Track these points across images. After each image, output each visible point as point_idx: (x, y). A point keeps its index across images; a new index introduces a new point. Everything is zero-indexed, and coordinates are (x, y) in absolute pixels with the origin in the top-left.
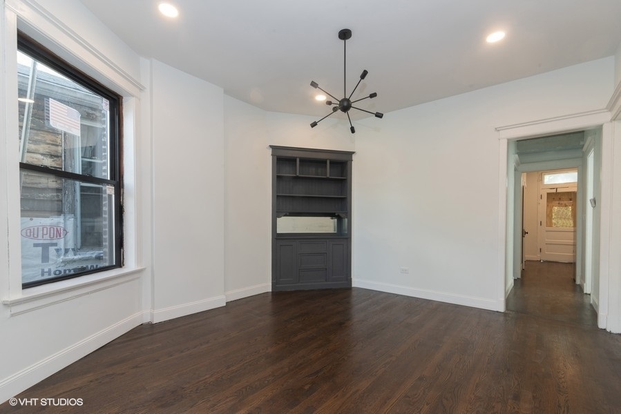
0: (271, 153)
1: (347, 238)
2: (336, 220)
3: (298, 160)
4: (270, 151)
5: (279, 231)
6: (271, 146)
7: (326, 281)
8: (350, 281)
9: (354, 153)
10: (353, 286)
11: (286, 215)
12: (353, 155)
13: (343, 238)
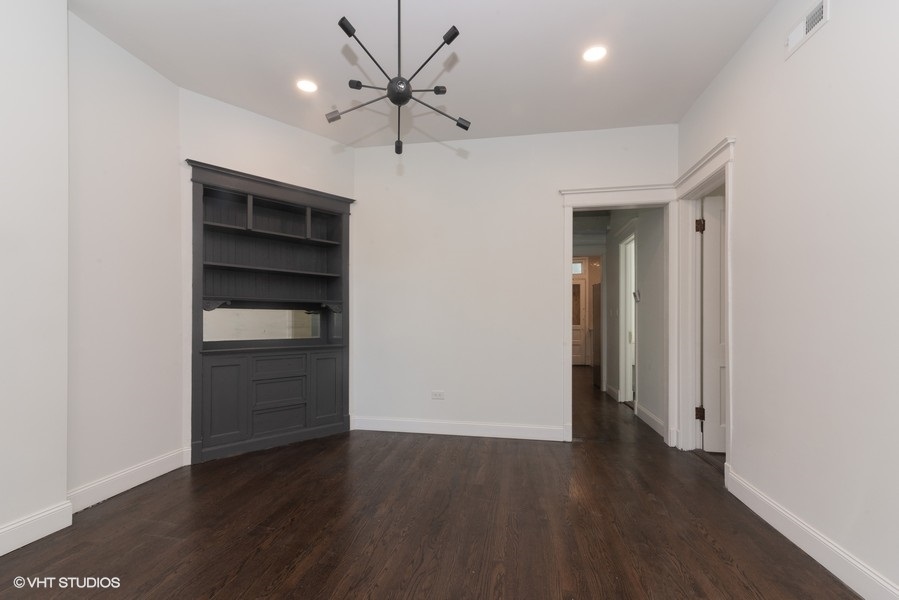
0: (190, 176)
1: (342, 347)
2: (318, 316)
3: (250, 200)
4: (188, 171)
5: (206, 338)
6: (190, 162)
7: (305, 426)
8: (346, 420)
9: (352, 201)
10: (352, 429)
11: (224, 306)
12: (351, 205)
13: (335, 348)
